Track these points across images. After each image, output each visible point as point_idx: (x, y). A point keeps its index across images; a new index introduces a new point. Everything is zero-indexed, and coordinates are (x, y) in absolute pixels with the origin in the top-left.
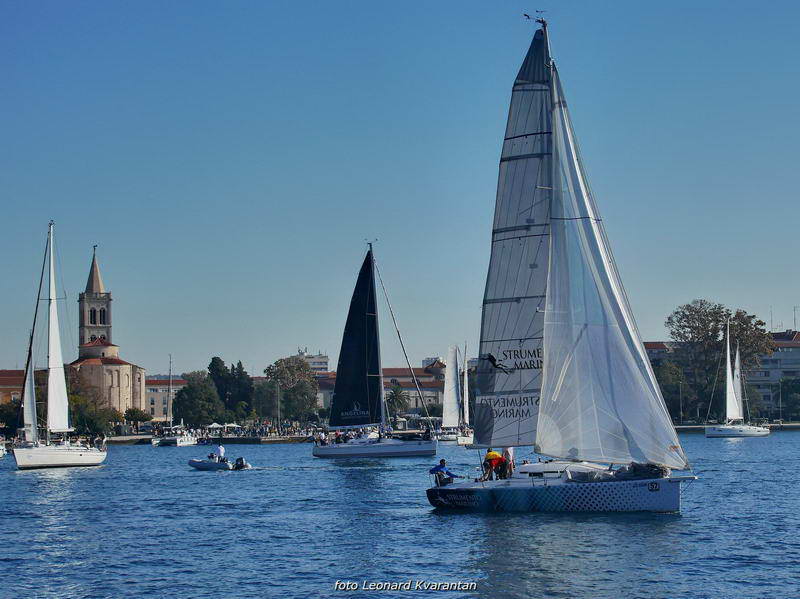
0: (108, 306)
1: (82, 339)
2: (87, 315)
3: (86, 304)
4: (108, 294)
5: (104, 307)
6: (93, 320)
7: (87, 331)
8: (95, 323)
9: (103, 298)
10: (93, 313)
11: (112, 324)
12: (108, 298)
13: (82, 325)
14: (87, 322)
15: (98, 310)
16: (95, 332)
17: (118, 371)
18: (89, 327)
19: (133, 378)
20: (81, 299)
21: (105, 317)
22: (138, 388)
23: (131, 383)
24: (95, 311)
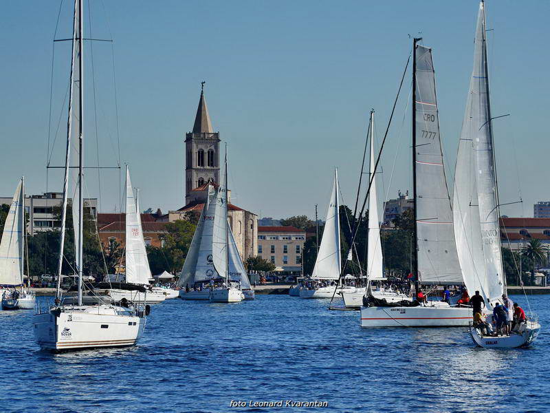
0: (216, 147)
1: (189, 183)
2: (195, 157)
3: (194, 145)
4: (216, 135)
5: (213, 148)
6: (201, 162)
7: (194, 173)
8: (203, 165)
9: (211, 139)
10: (201, 154)
11: (220, 167)
12: (216, 138)
13: (189, 167)
14: (195, 164)
15: (206, 151)
16: (202, 175)
17: (231, 217)
18: (197, 170)
19: (246, 224)
20: (189, 139)
21: (213, 158)
22: (250, 235)
23: (243, 230)
24: (203, 152)
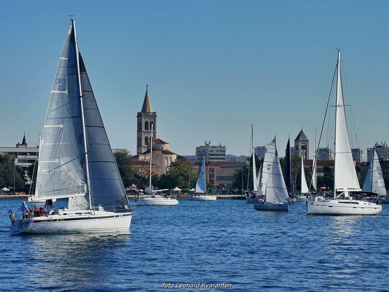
0: (155, 120)
1: (139, 139)
2: (143, 125)
3: (143, 119)
4: (155, 113)
5: (153, 120)
7: (143, 134)
8: (147, 129)
9: (152, 115)
10: (146, 123)
11: (157, 131)
12: (154, 116)
13: (139, 130)
14: (143, 129)
15: (149, 122)
16: (147, 135)
17: (171, 158)
18: (144, 132)
20: (139, 115)
24: (147, 123)
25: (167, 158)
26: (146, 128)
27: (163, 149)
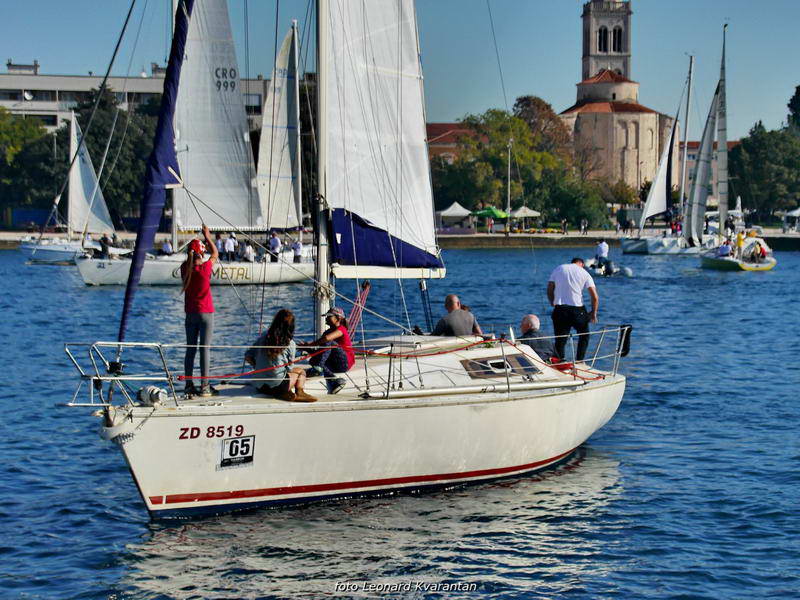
0: (626, 23)
2: (595, 37)
3: (593, 20)
4: (627, 4)
5: (621, 24)
7: (593, 63)
8: (606, 50)
9: (619, 11)
10: (603, 33)
12: (626, 10)
13: (586, 54)
14: (594, 49)
15: (610, 29)
16: (605, 65)
17: (636, 123)
18: (597, 57)
19: (661, 134)
20: (586, 12)
21: (621, 39)
24: (606, 31)
25: (624, 125)
26: (603, 46)
27: (618, 98)
